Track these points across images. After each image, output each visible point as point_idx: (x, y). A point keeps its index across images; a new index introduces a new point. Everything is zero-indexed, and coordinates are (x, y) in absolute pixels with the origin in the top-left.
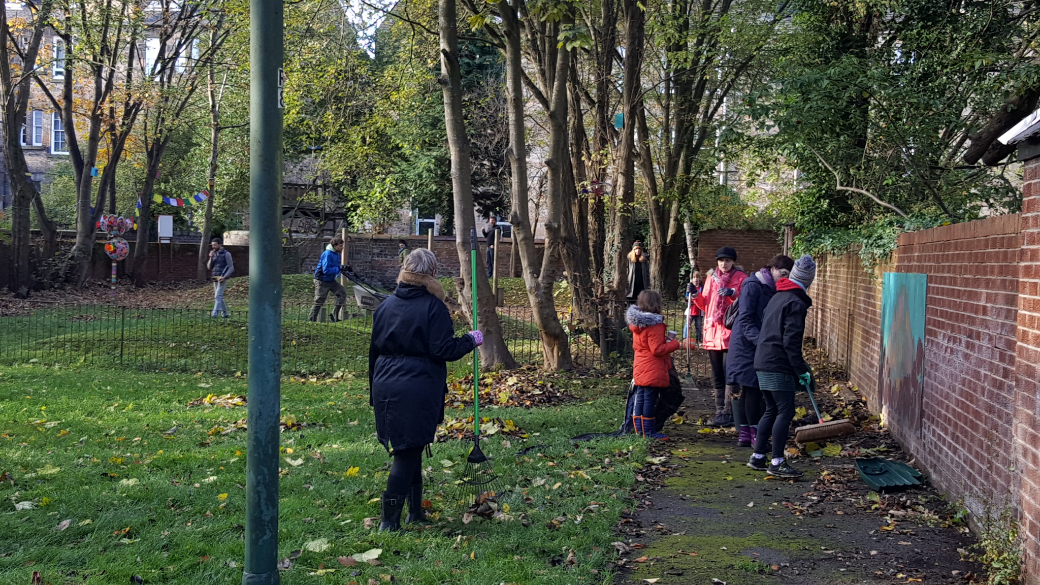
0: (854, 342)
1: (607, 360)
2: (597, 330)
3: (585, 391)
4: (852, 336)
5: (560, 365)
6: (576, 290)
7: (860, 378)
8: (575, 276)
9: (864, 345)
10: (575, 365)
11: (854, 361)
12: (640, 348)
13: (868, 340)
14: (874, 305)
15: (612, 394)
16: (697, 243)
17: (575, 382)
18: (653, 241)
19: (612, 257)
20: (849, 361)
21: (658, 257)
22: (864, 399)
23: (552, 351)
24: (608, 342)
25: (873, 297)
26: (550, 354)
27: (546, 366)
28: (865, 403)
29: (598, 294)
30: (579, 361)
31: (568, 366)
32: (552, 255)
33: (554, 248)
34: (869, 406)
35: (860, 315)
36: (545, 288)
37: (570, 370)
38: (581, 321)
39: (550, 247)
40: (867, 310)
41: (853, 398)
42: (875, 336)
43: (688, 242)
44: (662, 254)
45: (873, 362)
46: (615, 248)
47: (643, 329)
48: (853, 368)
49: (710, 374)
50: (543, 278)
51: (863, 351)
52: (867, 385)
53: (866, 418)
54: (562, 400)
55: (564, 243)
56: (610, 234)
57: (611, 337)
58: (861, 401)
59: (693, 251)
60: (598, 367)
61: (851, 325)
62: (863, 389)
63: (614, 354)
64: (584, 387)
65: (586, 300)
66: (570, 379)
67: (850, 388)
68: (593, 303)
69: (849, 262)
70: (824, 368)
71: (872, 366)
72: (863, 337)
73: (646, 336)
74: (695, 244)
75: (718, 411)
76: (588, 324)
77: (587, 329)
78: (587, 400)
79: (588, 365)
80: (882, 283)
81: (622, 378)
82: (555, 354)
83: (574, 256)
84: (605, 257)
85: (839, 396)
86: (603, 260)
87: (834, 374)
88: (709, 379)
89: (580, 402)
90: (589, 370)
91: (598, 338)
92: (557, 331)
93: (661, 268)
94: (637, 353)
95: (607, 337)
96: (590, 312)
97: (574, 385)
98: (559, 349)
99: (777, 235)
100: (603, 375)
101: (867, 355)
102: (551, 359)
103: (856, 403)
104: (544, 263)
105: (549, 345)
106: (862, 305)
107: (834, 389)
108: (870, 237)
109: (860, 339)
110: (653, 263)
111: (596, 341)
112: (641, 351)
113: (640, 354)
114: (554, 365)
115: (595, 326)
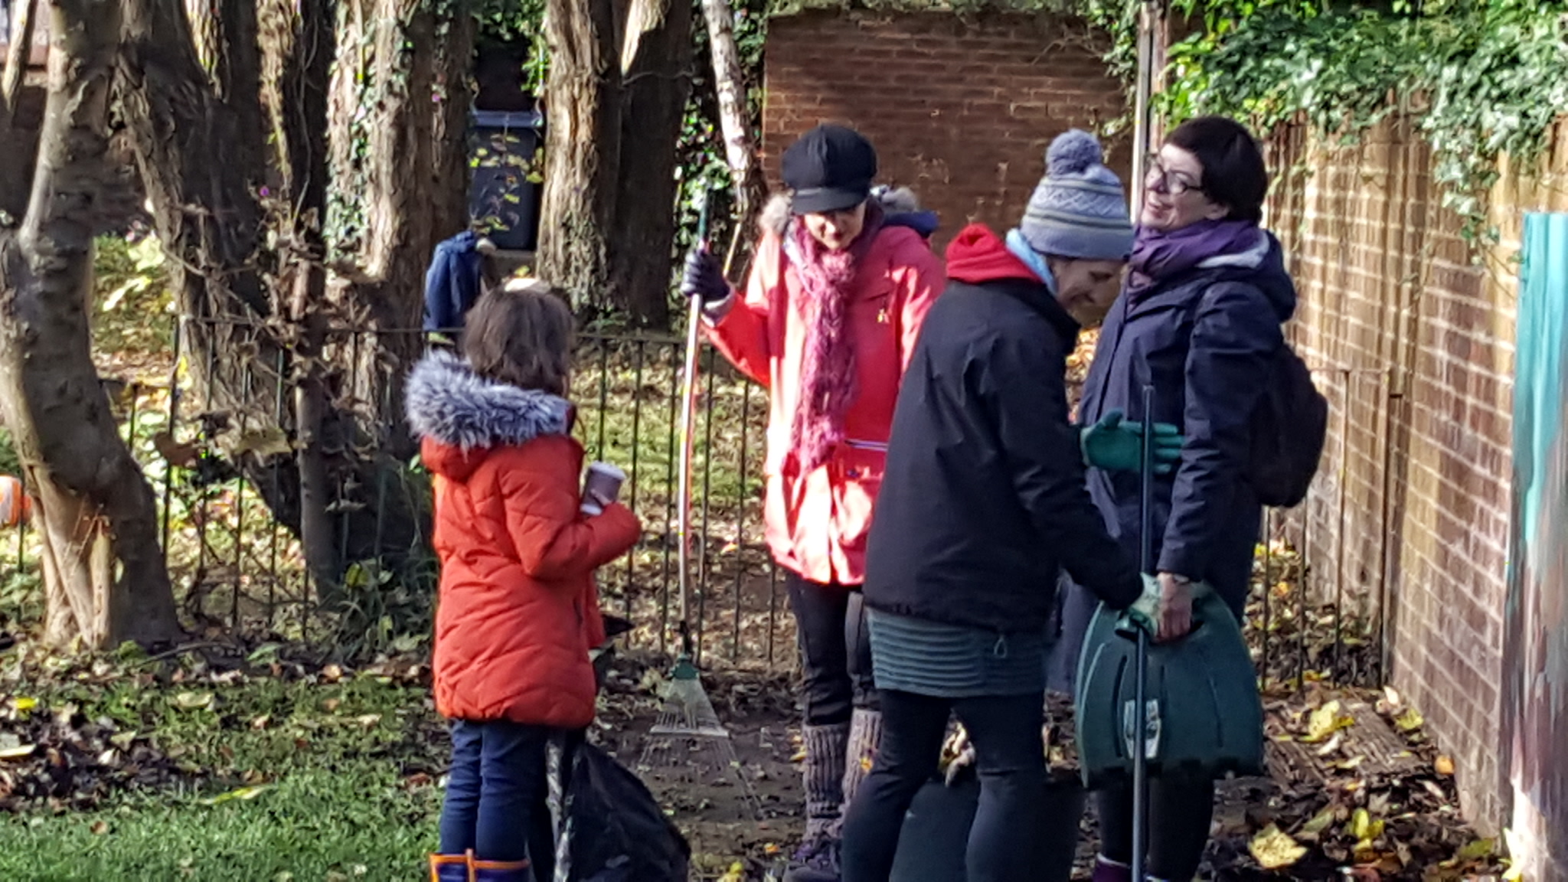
0: (1409, 516)
1: (330, 600)
2: (286, 463)
3: (232, 740)
4: (1401, 489)
5: (120, 622)
6: (194, 284)
7: (1430, 673)
8: (189, 220)
9: (1446, 529)
10: (188, 623)
11: (1406, 600)
12: (466, 544)
13: (1462, 507)
14: (1488, 357)
15: (350, 754)
16: (758, 68)
17: (184, 698)
18: (558, 64)
19: (361, 132)
20: (1390, 600)
21: (584, 133)
22: (1443, 765)
23: (84, 560)
24: (337, 515)
25: (1487, 319)
26: (72, 576)
27: (55, 628)
28: (1448, 784)
29: (295, 302)
30: (210, 604)
31: (156, 629)
32: (79, 125)
33: (90, 93)
34: (1465, 797)
35: (1434, 397)
36: (50, 274)
37: (166, 645)
38: (215, 424)
39: (70, 88)
40: (1459, 377)
41: (1400, 759)
42: (1491, 491)
43: (720, 66)
44: (601, 119)
45: (1482, 604)
46: (377, 91)
47: (479, 455)
48: (1404, 630)
49: (791, 662)
50: (43, 228)
51: (1444, 557)
52: (1458, 702)
53: (1448, 851)
54: (123, 784)
55: (138, 71)
56: (355, 32)
57: (354, 496)
58: (1431, 775)
59: (740, 105)
60: (294, 633)
61: (1398, 438)
62: (1441, 719)
63: (367, 573)
64: (226, 723)
65: (238, 330)
66: (163, 684)
67: (1388, 719)
68: (268, 343)
69: (1391, 164)
70: (1285, 628)
71: (1478, 620)
72: (1443, 496)
73: (497, 495)
74: (748, 76)
75: (812, 827)
76: (248, 436)
77: (243, 457)
78: (238, 780)
79: (249, 622)
80: (1522, 259)
81: (400, 680)
82: (99, 575)
83: (182, 125)
84: (335, 132)
85: (1340, 753)
86: (322, 145)
87: (1327, 655)
88: (784, 680)
89: (207, 790)
90: (250, 645)
91: (294, 502)
92: (108, 469)
93: (595, 181)
94: (452, 572)
95: (331, 496)
96: (256, 384)
97: (185, 714)
98: (116, 552)
99: (1106, 39)
100: (311, 668)
101: (1459, 570)
102: (75, 593)
103: (1412, 782)
104: (44, 160)
105: (73, 532)
106: (1442, 354)
107: (1323, 719)
108: (1465, 55)
109: (1433, 503)
110: (560, 159)
111: (286, 514)
112: (469, 560)
113: (466, 574)
114: (94, 624)
115: (282, 446)
